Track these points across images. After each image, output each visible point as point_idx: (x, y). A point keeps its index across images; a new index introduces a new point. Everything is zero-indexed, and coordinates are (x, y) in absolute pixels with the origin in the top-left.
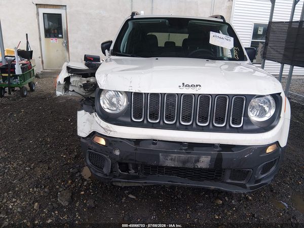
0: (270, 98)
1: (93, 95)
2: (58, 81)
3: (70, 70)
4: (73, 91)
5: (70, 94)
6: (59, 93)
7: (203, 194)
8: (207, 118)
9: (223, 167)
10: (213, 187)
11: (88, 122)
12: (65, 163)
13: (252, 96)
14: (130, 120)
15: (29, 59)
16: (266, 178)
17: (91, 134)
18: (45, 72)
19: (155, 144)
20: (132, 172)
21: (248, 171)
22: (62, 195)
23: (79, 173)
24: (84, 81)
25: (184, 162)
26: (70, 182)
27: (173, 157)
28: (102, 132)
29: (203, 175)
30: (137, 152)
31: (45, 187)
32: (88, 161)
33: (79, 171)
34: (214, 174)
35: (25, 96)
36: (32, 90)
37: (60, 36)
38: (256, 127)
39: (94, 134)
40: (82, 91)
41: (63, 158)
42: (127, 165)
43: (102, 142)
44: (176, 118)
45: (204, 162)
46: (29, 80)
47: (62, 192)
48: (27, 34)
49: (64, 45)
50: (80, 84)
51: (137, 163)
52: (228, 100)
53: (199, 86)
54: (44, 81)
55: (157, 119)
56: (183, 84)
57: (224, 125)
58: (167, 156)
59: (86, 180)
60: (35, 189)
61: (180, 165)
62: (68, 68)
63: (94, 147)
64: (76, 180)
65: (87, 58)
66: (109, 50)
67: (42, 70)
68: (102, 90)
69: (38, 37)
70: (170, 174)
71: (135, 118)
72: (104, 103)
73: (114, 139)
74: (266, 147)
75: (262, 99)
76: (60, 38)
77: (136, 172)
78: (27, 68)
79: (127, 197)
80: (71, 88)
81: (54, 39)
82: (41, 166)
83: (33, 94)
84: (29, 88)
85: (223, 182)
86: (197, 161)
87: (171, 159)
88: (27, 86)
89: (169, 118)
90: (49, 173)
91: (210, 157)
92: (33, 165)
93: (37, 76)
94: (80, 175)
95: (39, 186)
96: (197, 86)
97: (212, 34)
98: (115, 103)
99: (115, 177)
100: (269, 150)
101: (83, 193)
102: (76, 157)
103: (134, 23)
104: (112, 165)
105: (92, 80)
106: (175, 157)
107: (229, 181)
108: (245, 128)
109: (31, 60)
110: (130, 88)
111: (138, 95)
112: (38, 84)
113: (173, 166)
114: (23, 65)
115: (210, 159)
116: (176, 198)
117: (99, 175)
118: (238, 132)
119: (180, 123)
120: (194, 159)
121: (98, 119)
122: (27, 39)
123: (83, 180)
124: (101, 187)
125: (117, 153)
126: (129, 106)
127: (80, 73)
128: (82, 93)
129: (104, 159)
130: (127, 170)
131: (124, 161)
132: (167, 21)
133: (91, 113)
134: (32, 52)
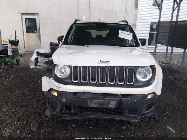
0: (149, 68)
1: (51, 68)
2: (31, 60)
3: (38, 54)
4: (40, 65)
5: (38, 67)
6: (32, 67)
7: (115, 124)
8: (114, 79)
9: (123, 107)
10: (118, 119)
11: (48, 83)
12: (36, 107)
13: (139, 67)
14: (71, 81)
15: (16, 46)
16: (148, 113)
17: (49, 90)
18: (26, 53)
19: (85, 94)
20: (73, 111)
21: (138, 109)
22: (33, 126)
23: (43, 113)
24: (46, 59)
25: (102, 104)
26: (38, 118)
27: (95, 102)
28: (55, 88)
29: (113, 112)
30: (75, 99)
31: (24, 121)
32: (48, 105)
33: (44, 112)
34: (118, 111)
35: (14, 68)
36: (18, 64)
37: (35, 31)
38: (141, 84)
39: (51, 90)
40: (45, 65)
41: (35, 105)
42: (70, 107)
43: (56, 94)
44: (96, 80)
45: (113, 104)
46: (16, 58)
47: (33, 124)
48: (15, 31)
49: (38, 37)
50: (44, 61)
51: (75, 105)
52: (125, 69)
53: (109, 62)
54: (26, 58)
55: (86, 81)
56: (100, 61)
57: (123, 83)
58: (92, 101)
59: (47, 117)
60: (18, 122)
61: (99, 106)
62: (37, 53)
63: (51, 97)
64: (42, 117)
65: (51, 44)
66: (61, 41)
67: (24, 52)
68: (55, 65)
69: (22, 32)
70: (94, 112)
71: (74, 80)
72: (57, 72)
73: (62, 92)
74: (147, 95)
75: (145, 69)
76: (35, 32)
77: (75, 111)
78: (15, 51)
79: (71, 126)
80: (39, 64)
81: (32, 33)
82: (22, 109)
83: (19, 67)
84: (16, 63)
85: (124, 116)
86: (109, 103)
87: (94, 103)
88: (15, 62)
89: (93, 80)
90: (26, 113)
91: (115, 101)
92: (17, 108)
93: (21, 56)
94: (45, 114)
95: (20, 120)
96: (108, 62)
97: (120, 31)
98: (64, 72)
99: (63, 114)
100: (149, 97)
101: (45, 124)
102: (43, 103)
103: (76, 26)
104: (61, 107)
105: (50, 59)
106: (96, 102)
107: (128, 115)
108: (135, 84)
109: (18, 47)
110: (71, 64)
111: (75, 67)
112: (21, 60)
113: (95, 107)
114: (13, 49)
115: (115, 102)
116: (99, 126)
117: (54, 113)
118: (131, 87)
119: (99, 82)
120: (107, 103)
121: (53, 81)
122: (15, 34)
123: (46, 116)
124: (56, 121)
125: (64, 100)
126: (71, 73)
127: (44, 55)
128: (45, 67)
129: (57, 104)
130: (70, 110)
131: (68, 105)
132: (95, 25)
133: (50, 78)
134: (18, 41)
